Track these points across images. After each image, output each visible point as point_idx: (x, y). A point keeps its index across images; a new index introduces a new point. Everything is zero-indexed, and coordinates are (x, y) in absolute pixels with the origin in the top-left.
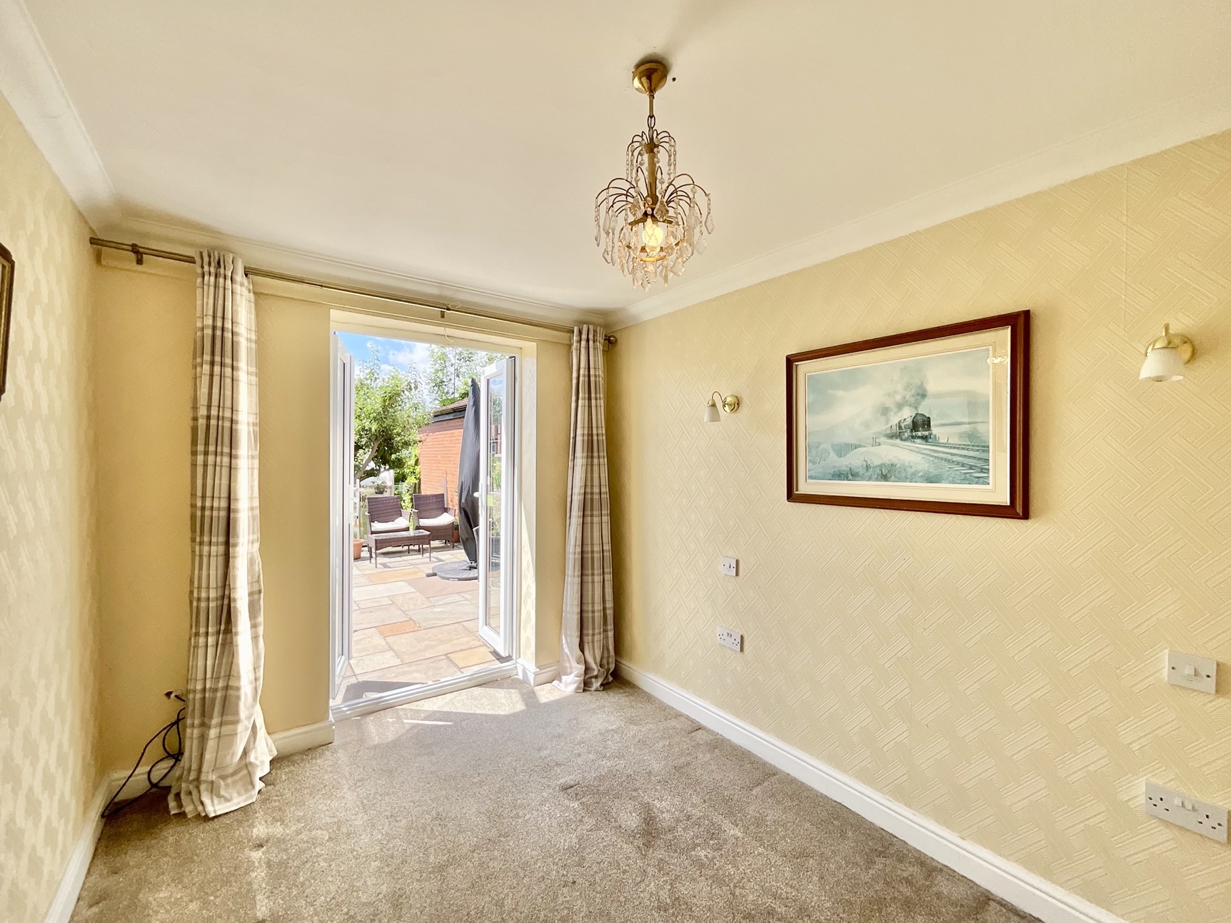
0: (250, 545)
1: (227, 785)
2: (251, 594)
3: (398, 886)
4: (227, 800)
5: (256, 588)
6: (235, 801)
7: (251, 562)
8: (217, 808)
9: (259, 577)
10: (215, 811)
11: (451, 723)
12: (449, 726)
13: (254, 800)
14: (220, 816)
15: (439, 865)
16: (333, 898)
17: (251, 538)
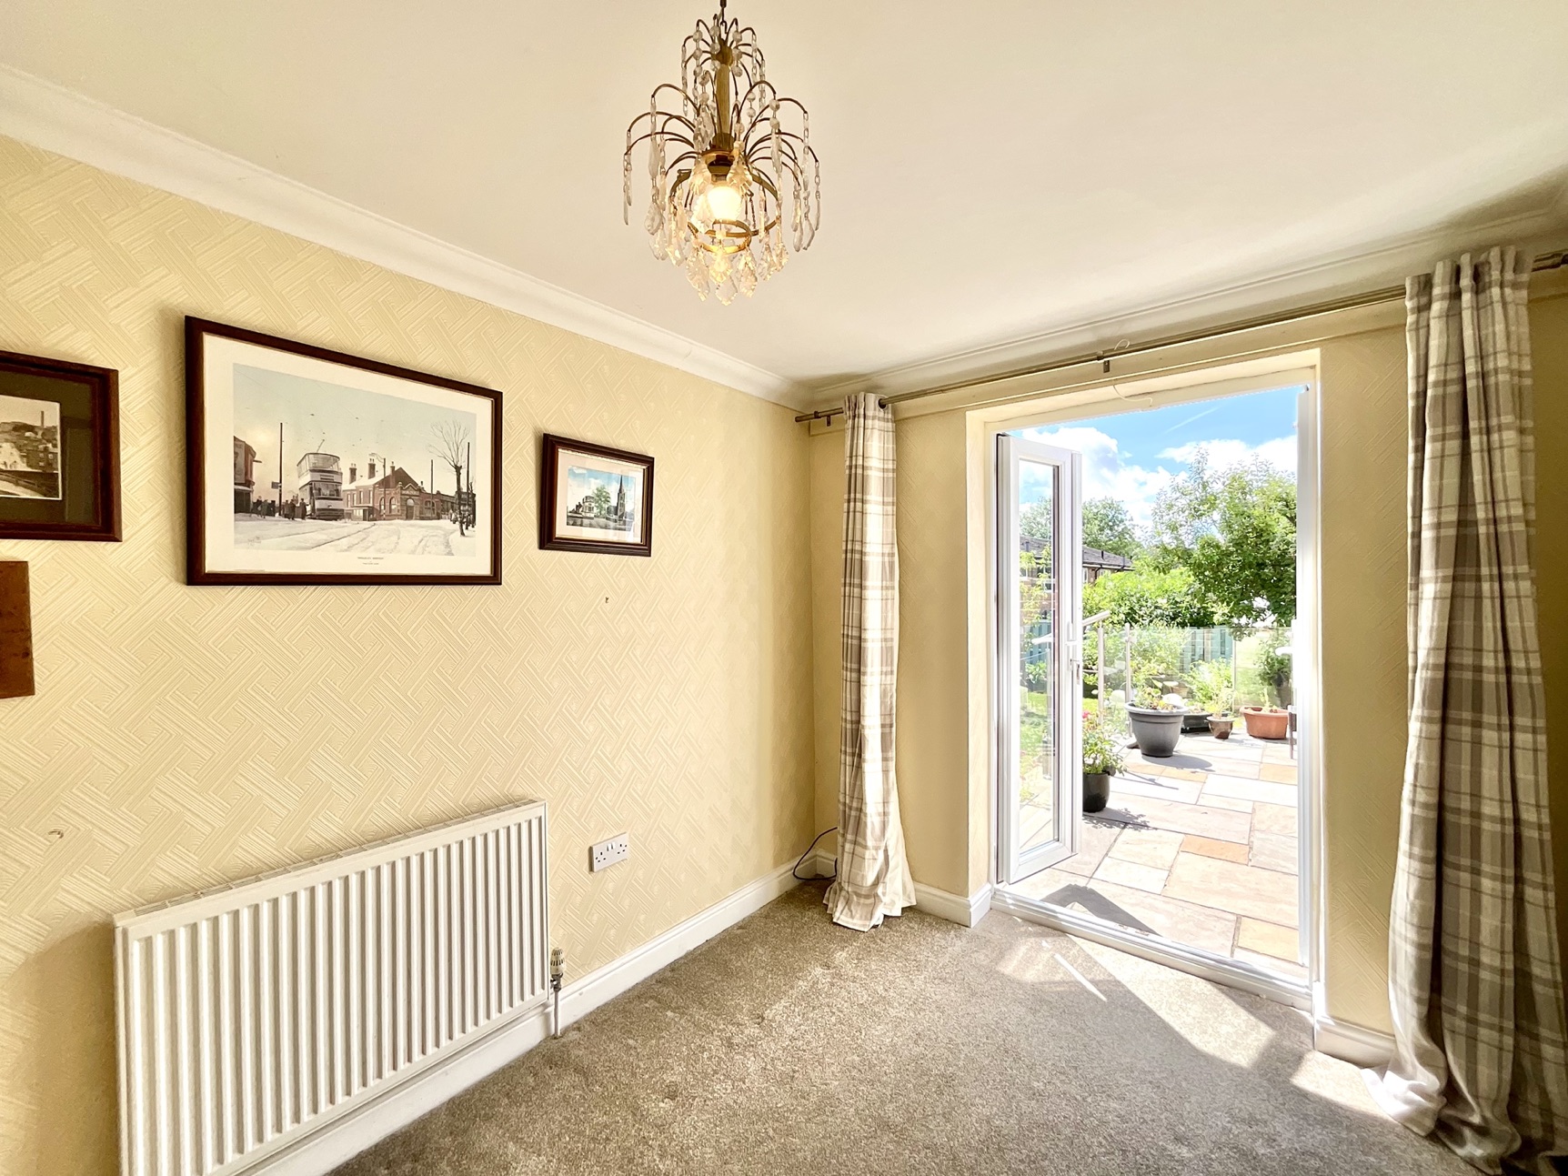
0: (883, 676)
1: (859, 904)
2: (883, 726)
3: (841, 1096)
4: (852, 917)
5: (888, 722)
6: (855, 921)
7: (884, 694)
8: (842, 917)
9: (891, 709)
10: (838, 919)
11: (1104, 999)
12: (1097, 999)
13: (866, 930)
14: (839, 925)
15: (885, 1119)
16: (804, 1051)
17: (884, 670)
